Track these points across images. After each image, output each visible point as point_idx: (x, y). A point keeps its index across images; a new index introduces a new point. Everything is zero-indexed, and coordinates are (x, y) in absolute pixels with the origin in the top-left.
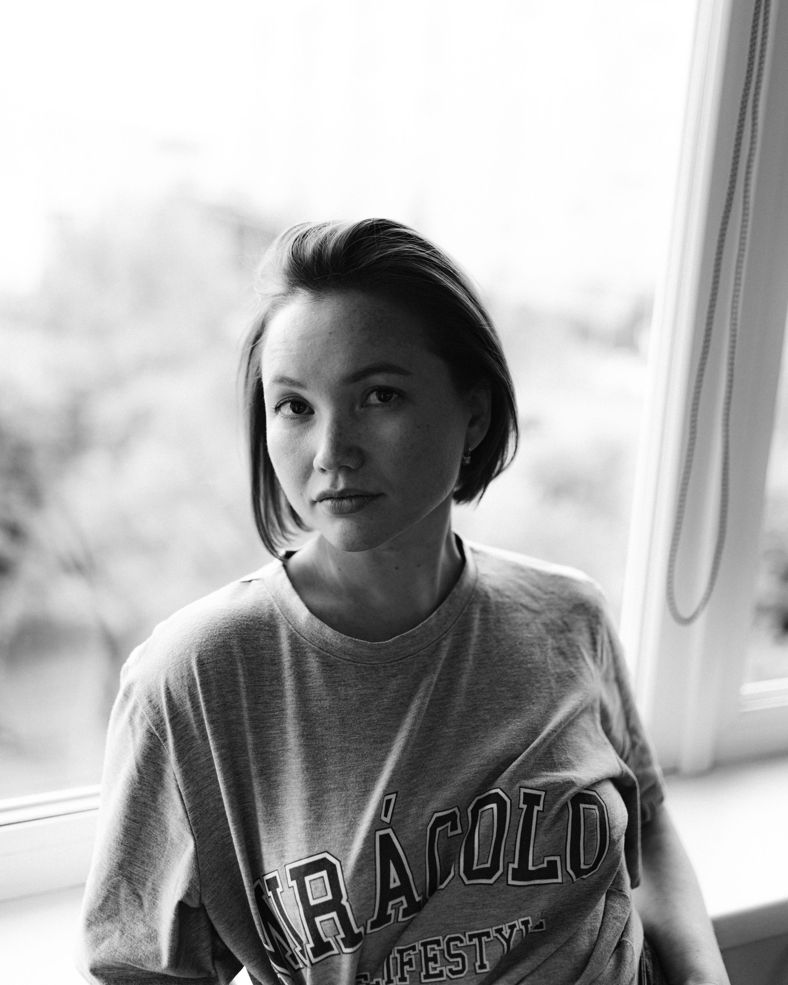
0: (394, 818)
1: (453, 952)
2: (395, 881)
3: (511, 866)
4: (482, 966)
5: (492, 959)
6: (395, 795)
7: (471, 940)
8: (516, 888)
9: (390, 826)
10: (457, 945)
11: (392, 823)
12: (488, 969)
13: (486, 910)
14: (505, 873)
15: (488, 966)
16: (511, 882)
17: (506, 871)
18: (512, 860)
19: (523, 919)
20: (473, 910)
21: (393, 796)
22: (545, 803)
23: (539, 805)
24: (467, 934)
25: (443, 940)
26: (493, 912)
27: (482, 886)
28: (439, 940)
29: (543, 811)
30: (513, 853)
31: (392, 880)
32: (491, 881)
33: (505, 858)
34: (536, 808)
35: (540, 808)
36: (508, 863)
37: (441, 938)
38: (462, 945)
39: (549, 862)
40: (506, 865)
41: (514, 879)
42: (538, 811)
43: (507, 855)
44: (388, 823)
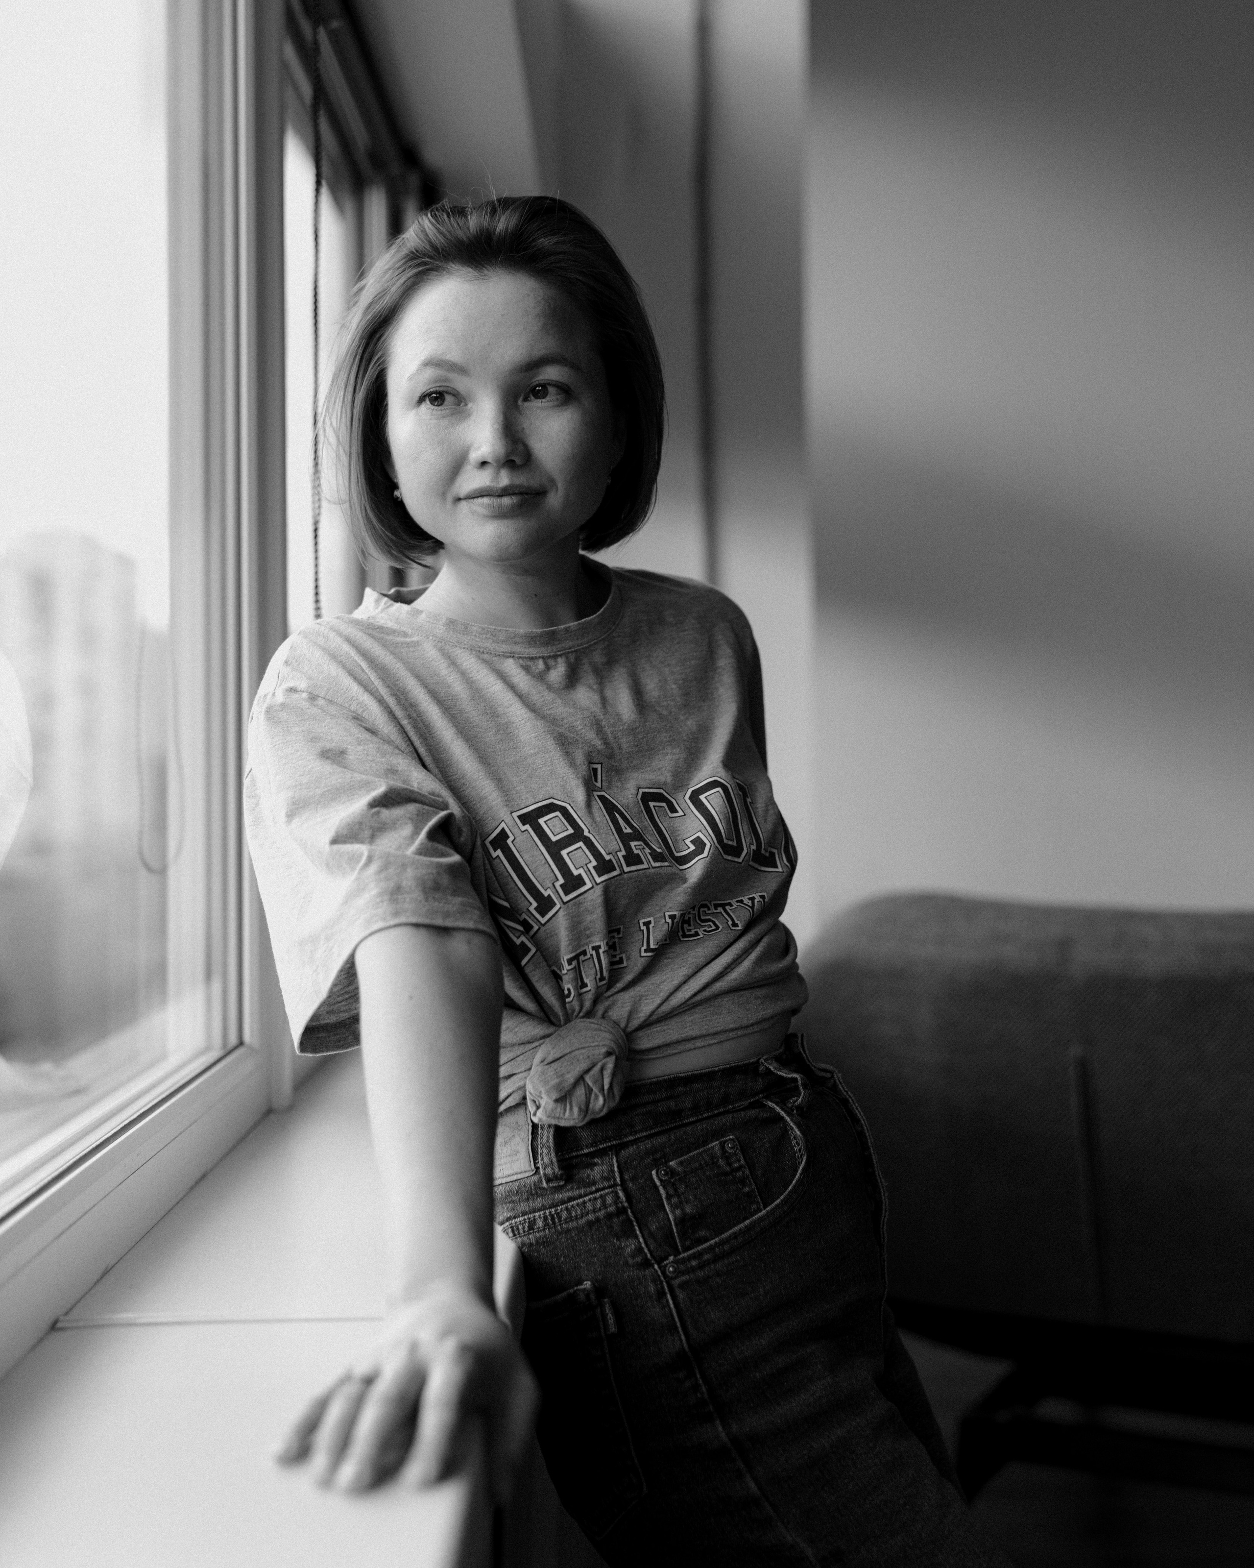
0: (604, 784)
1: (703, 918)
4: (736, 925)
5: (743, 920)
6: (600, 765)
7: (716, 909)
9: (602, 789)
10: (705, 911)
12: (740, 928)
15: (740, 925)
19: (760, 894)
21: (598, 766)
24: (712, 903)
38: (710, 912)
44: (600, 787)
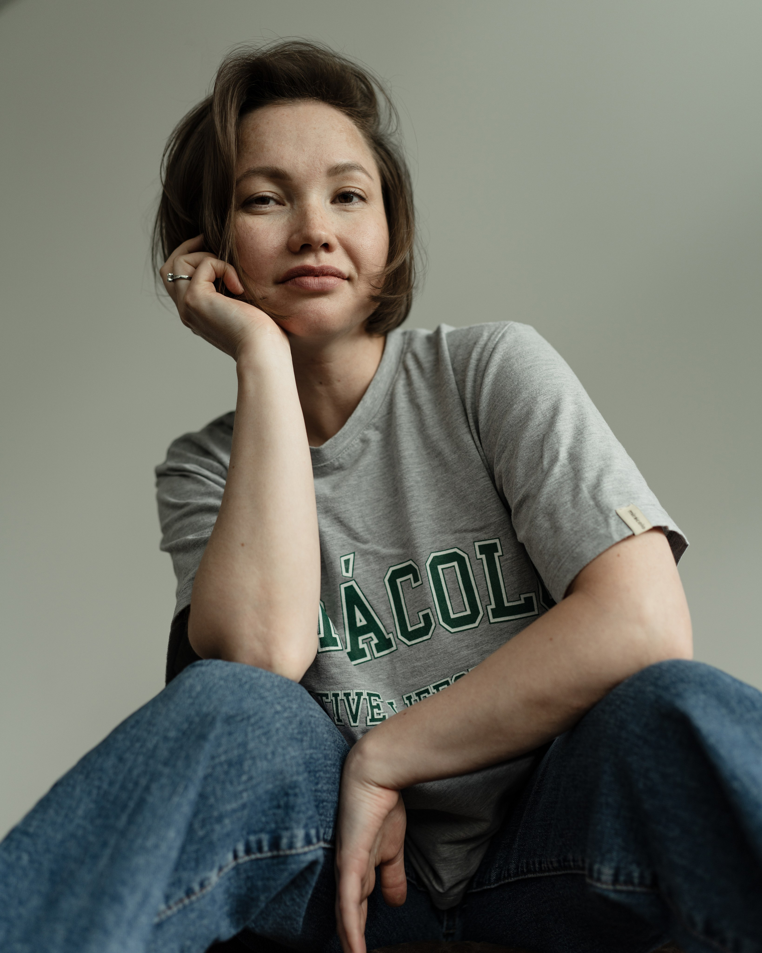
0: (355, 572)
2: (361, 621)
3: (489, 608)
6: (352, 555)
8: (499, 624)
9: (353, 579)
11: (354, 576)
13: (480, 648)
14: (486, 614)
16: (492, 620)
17: (486, 613)
18: (489, 603)
20: (469, 651)
21: (351, 557)
22: (502, 548)
23: (497, 551)
25: (451, 680)
26: (485, 647)
27: (470, 631)
28: (448, 681)
29: (503, 555)
30: (488, 596)
31: (358, 620)
32: (476, 624)
33: (483, 602)
34: (496, 555)
35: (500, 553)
36: (486, 606)
37: (449, 679)
39: (525, 599)
40: (485, 608)
41: (494, 617)
42: (499, 556)
43: (483, 600)
44: (350, 577)
